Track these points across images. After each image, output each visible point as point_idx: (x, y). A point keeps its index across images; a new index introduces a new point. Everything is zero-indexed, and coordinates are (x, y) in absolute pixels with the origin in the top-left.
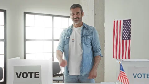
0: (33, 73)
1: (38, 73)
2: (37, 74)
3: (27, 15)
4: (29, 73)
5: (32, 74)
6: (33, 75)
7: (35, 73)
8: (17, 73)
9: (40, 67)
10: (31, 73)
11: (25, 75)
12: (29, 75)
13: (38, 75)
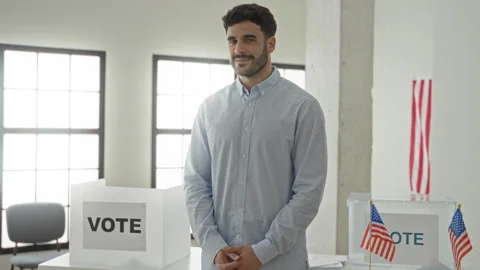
0: (126, 220)
1: (139, 220)
2: (136, 223)
3: (160, 63)
4: (117, 220)
5: (125, 223)
6: (127, 225)
7: (132, 221)
8: (90, 220)
9: (144, 206)
10: (122, 221)
11: (108, 225)
12: (117, 225)
13: (139, 226)
